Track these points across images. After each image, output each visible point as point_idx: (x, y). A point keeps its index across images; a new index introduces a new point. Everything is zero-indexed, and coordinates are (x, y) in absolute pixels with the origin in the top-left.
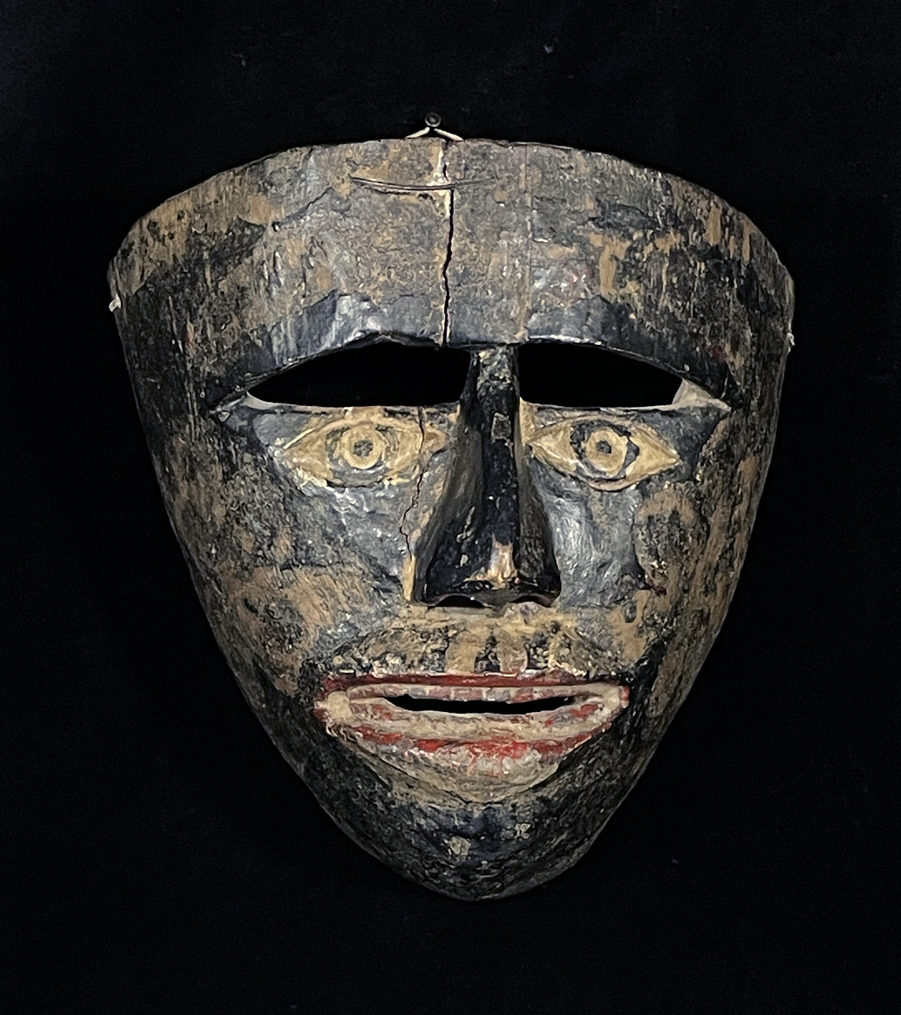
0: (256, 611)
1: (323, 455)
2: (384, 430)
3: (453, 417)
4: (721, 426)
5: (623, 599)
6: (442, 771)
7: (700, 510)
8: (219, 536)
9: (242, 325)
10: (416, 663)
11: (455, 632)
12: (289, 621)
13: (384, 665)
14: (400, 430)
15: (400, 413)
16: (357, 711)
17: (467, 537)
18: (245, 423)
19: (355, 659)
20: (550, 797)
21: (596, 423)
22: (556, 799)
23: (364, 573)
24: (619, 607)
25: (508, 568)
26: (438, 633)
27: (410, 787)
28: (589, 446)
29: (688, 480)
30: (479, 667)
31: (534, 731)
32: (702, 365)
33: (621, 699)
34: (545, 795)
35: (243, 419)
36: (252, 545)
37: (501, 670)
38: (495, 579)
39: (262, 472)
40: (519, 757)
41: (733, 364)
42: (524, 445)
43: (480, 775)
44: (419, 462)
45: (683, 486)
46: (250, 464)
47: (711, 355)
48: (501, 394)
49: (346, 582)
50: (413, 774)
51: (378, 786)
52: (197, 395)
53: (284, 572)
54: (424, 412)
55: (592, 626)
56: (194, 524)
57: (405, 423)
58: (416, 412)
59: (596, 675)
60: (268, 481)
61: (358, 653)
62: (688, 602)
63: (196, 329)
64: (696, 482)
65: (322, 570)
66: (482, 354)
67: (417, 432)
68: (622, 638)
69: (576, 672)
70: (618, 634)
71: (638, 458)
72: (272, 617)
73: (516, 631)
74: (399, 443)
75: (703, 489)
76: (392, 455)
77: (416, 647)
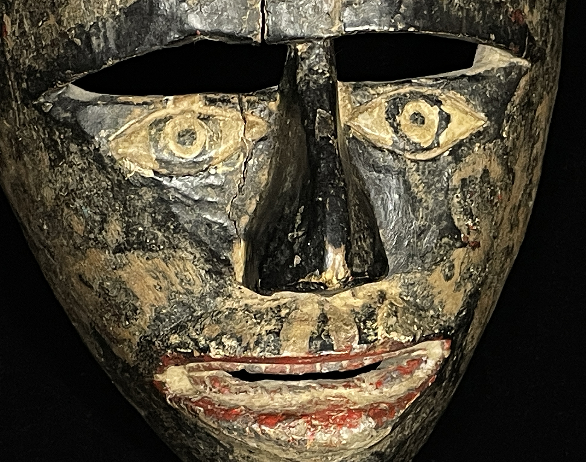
0: (91, 287)
1: (149, 147)
2: (206, 119)
3: (273, 105)
4: (523, 82)
5: (442, 260)
6: (283, 444)
7: (507, 163)
8: (50, 216)
9: (60, 22)
10: (252, 346)
11: (287, 311)
12: (124, 299)
13: (221, 347)
14: (221, 118)
15: (220, 100)
16: (196, 383)
17: (298, 237)
18: (68, 115)
19: (192, 340)
20: (383, 450)
21: (408, 95)
22: (389, 450)
23: (195, 257)
24: (439, 268)
25: (342, 269)
26: (270, 313)
27: (251, 452)
28: (403, 119)
29: (495, 139)
30: (313, 347)
31: (367, 394)
32: (506, 31)
33: (443, 349)
34: (379, 450)
35: (66, 111)
36: (83, 228)
37: (335, 348)
38: (330, 282)
39: (89, 162)
40: (355, 427)
41: (531, 22)
42: (342, 125)
43: (319, 446)
44: (243, 149)
45: (491, 145)
46: (76, 153)
47: (513, 20)
48: (320, 88)
49: (178, 266)
50: (255, 445)
51: (219, 449)
52: (19, 84)
53: (117, 255)
54: (244, 99)
55: (415, 289)
56: (24, 199)
57: (225, 110)
58: (236, 100)
59: (422, 336)
60: (95, 171)
61: (194, 334)
62: (498, 245)
63: (13, 23)
64: (503, 138)
65: (154, 254)
66: (299, 47)
67: (238, 119)
68: (443, 296)
69: (404, 339)
70: (439, 293)
71: (449, 125)
72: (108, 294)
73: (345, 305)
74: (221, 131)
75: (509, 144)
76: (215, 143)
77: (251, 329)
